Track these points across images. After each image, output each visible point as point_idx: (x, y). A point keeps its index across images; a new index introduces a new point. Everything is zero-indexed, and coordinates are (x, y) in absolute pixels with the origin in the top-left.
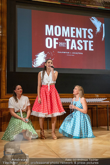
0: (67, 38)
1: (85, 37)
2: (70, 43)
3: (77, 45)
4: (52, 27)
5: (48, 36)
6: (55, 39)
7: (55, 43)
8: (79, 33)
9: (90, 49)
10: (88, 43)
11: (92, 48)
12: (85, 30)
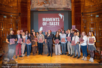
0: (50, 22)
1: (56, 21)
2: (51, 23)
3: (54, 24)
4: (45, 18)
5: (44, 22)
6: (46, 22)
7: (46, 24)
8: (54, 19)
9: (58, 25)
10: (57, 23)
11: (59, 24)
12: (56, 18)
